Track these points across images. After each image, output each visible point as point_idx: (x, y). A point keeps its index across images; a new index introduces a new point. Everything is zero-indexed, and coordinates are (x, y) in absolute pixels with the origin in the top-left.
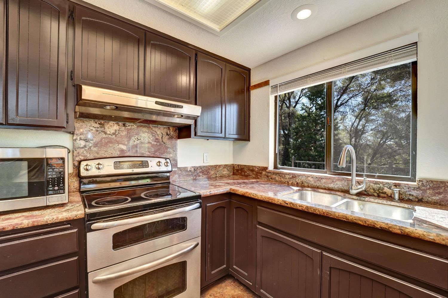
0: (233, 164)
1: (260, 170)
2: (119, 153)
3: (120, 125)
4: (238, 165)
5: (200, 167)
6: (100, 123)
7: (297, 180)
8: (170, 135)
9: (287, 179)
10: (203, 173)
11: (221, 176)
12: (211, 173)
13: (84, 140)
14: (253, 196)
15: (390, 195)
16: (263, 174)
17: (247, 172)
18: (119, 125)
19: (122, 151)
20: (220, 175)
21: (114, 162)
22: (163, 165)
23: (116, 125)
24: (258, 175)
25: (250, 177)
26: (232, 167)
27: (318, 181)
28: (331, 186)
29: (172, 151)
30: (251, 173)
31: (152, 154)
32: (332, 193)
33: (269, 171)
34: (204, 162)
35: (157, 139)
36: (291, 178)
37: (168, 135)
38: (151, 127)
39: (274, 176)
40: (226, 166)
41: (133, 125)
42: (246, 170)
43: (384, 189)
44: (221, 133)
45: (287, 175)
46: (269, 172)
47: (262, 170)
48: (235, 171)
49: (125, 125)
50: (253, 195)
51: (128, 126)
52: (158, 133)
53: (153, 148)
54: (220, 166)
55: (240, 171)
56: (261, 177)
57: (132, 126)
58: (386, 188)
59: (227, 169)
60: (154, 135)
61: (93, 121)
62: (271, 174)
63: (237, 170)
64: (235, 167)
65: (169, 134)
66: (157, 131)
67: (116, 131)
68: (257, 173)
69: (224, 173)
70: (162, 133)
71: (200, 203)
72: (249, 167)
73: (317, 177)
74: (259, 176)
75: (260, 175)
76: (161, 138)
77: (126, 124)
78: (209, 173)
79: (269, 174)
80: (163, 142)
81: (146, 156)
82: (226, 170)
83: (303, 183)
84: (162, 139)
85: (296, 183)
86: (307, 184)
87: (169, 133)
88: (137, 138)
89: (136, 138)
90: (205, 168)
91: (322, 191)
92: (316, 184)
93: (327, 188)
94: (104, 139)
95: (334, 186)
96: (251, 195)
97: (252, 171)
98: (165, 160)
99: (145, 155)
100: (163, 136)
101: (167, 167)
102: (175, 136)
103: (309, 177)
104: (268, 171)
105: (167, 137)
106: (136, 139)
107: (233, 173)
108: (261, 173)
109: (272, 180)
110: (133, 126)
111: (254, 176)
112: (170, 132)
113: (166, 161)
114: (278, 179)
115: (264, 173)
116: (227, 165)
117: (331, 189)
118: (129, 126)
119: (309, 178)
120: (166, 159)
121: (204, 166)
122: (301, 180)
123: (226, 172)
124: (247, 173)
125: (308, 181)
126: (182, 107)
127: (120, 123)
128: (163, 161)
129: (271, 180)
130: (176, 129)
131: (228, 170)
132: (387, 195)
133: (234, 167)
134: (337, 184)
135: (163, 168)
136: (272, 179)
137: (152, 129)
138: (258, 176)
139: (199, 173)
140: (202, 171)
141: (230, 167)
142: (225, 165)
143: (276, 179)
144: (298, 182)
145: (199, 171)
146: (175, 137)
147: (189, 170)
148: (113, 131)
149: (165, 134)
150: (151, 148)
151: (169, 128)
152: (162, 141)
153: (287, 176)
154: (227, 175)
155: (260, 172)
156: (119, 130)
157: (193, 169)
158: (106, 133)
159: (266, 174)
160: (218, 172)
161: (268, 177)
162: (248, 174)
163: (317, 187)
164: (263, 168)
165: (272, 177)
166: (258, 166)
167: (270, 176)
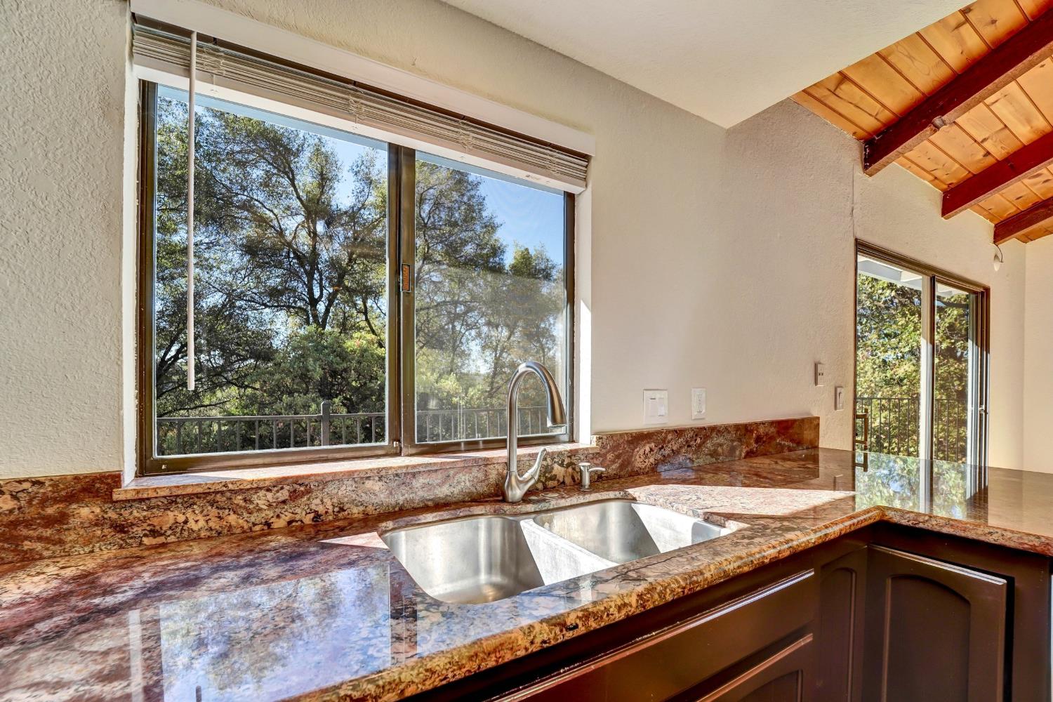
1: (44, 502)
7: (317, 501)
9: (260, 510)
15: (561, 480)
16: (74, 522)
24: (27, 538)
27: (403, 487)
28: (443, 491)
32: (461, 514)
33: (135, 491)
36: (284, 502)
39: (175, 516)
43: (553, 468)
45: (261, 493)
46: (135, 501)
47: (71, 498)
58: (556, 466)
62: (149, 508)
68: (13, 524)
73: (397, 475)
75: (47, 533)
79: (136, 513)
83: (342, 510)
85: (312, 515)
86: (361, 508)
91: (430, 517)
92: (393, 501)
93: (430, 503)
95: (452, 489)
103: (368, 478)
104: (122, 497)
109: (161, 540)
114: (202, 523)
115: (85, 512)
117: (442, 501)
119: (369, 484)
122: (335, 500)
125: (365, 498)
129: (148, 540)
132: (558, 481)
134: (459, 483)
136: (162, 535)
138: (27, 545)
143: (192, 524)
144: (321, 509)
153: (261, 500)
155: (50, 510)
159: (111, 514)
161: (120, 528)
163: (397, 509)
164: (79, 486)
165: (155, 521)
166: (20, 482)
167: (145, 519)
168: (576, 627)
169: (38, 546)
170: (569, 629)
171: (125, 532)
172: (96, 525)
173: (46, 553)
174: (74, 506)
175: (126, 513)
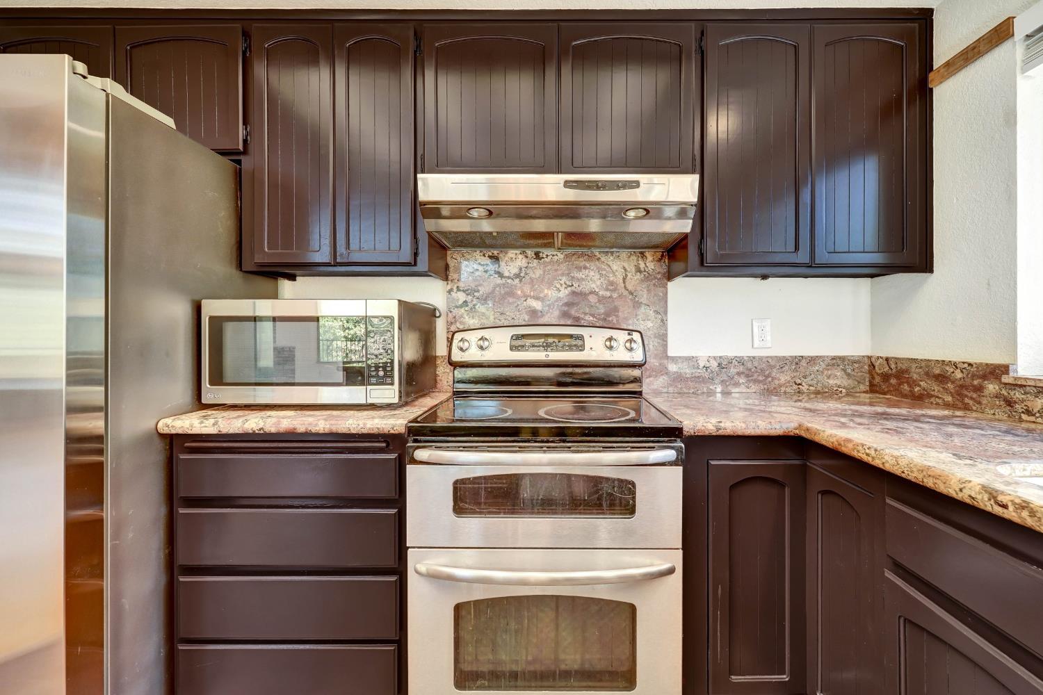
0: (869, 358)
1: (974, 376)
2: (527, 318)
3: (529, 256)
4: (887, 359)
5: (741, 361)
6: (491, 254)
8: (645, 271)
10: (747, 376)
11: (817, 393)
12: (779, 380)
13: (464, 291)
14: (868, 455)
16: (986, 392)
17: (922, 383)
18: (527, 257)
19: (533, 312)
20: (811, 388)
21: (512, 337)
22: (622, 348)
23: (520, 256)
24: (966, 396)
25: (932, 400)
26: (866, 367)
29: (651, 312)
30: (936, 388)
31: (599, 319)
33: (1016, 379)
34: (755, 346)
35: (612, 283)
37: (640, 272)
38: (597, 254)
40: (838, 361)
41: (555, 253)
42: (915, 376)
44: (797, 248)
46: (1016, 385)
47: (984, 377)
48: (878, 379)
49: (539, 256)
50: (867, 451)
51: (545, 256)
52: (615, 268)
53: (601, 306)
54: (812, 360)
55: (893, 381)
56: (979, 403)
57: (553, 256)
59: (844, 370)
60: (604, 272)
61: (478, 252)
62: (1026, 393)
63: (886, 377)
64: (877, 364)
65: (643, 270)
66: (610, 263)
67: (521, 269)
68: (962, 386)
69: (831, 382)
70: (625, 270)
71: (678, 450)
72: (927, 366)
74: (972, 398)
75: (975, 396)
76: (621, 281)
77: (540, 252)
78: (770, 379)
79: (1017, 395)
80: (627, 290)
81: (585, 324)
82: (838, 374)
84: (624, 282)
87: (642, 266)
88: (565, 284)
89: (562, 282)
90: (756, 364)
94: (498, 289)
96: (858, 451)
97: (942, 378)
98: (629, 334)
99: (583, 322)
100: (626, 275)
101: (633, 354)
102: (659, 273)
104: (1010, 381)
105: (639, 276)
106: (561, 285)
107: (872, 385)
108: (979, 389)
109: (1032, 419)
110: (556, 255)
111: (949, 399)
112: (645, 264)
113: (629, 337)
115: (991, 387)
116: (842, 359)
118: (547, 256)
120: (630, 331)
121: (754, 358)
123: (837, 379)
124: (920, 386)
126: (636, 185)
127: (530, 253)
128: (622, 336)
129: (1024, 417)
130: (662, 256)
131: (848, 375)
133: (874, 367)
135: (621, 355)
136: (1034, 415)
137: (598, 259)
138: (967, 400)
139: (736, 377)
140: (747, 372)
141: (857, 365)
142: (834, 358)
145: (735, 370)
146: (659, 276)
147: (702, 365)
148: (515, 271)
149: (634, 270)
150: (598, 304)
151: (642, 253)
152: (625, 287)
154: (844, 391)
155: (976, 382)
156: (526, 268)
157: (714, 364)
158: (501, 275)
159: (1004, 392)
160: (805, 377)
161: (1010, 403)
162: (924, 389)
164: (988, 371)
165: (1029, 404)
166: (964, 363)
167: (1023, 401)
168: (1005, 506)
169: (971, 402)
170: (997, 503)
171: (1012, 407)
172: (996, 397)
173: (974, 408)
174: (986, 382)
175: (1012, 393)
